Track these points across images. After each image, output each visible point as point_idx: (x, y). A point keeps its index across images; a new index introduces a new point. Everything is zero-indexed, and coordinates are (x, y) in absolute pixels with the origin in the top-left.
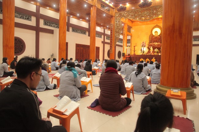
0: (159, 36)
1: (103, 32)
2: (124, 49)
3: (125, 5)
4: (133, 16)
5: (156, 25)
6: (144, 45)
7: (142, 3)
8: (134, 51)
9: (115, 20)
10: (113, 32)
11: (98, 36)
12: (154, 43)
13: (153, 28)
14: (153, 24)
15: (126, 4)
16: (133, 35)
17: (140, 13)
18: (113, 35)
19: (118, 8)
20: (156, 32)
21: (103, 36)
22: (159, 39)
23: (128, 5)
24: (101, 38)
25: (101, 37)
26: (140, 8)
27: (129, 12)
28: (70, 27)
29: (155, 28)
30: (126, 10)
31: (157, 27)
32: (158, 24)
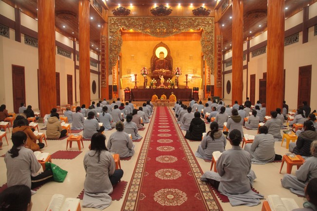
0: (166, 59)
1: (73, 48)
2: (114, 78)
3: (127, 5)
4: (141, 27)
5: (160, 42)
6: (146, 73)
7: (157, 8)
8: (136, 83)
9: (109, 30)
10: (106, 51)
11: (66, 54)
12: (161, 70)
13: (156, 47)
14: (155, 40)
15: (129, 5)
16: (123, 56)
17: (152, 24)
18: (105, 55)
19: (116, 8)
20: (162, 53)
21: (72, 55)
22: (166, 64)
23: (131, 7)
24: (71, 58)
25: (69, 57)
26: (152, 15)
27: (133, 19)
28: (21, 34)
29: (159, 47)
30: (129, 15)
31: (162, 46)
32: (163, 42)
